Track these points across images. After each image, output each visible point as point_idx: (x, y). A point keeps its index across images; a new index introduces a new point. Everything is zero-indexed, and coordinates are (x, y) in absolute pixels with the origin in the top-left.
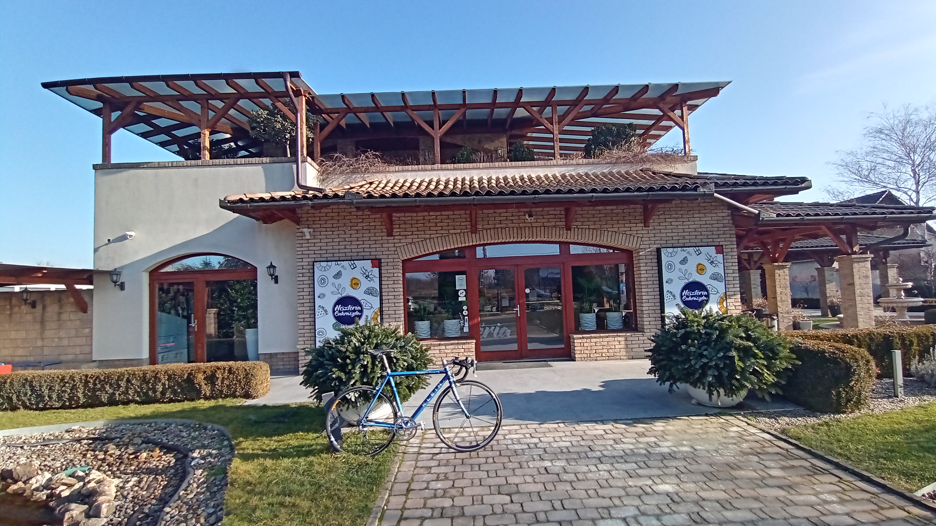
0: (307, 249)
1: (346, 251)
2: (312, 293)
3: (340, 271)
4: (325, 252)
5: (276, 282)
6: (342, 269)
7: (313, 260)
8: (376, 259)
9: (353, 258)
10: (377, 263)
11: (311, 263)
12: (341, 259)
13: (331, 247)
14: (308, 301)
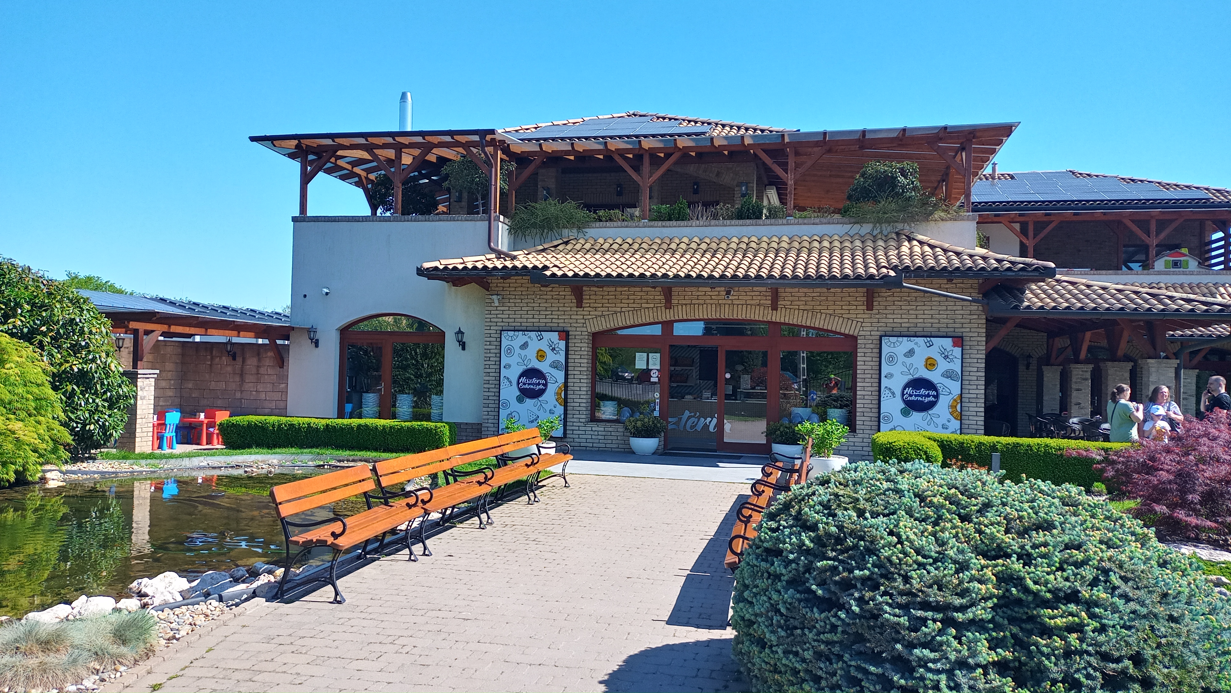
0: (495, 316)
1: (534, 320)
2: (498, 363)
3: (527, 342)
4: (512, 320)
5: (464, 349)
6: (529, 340)
7: (500, 328)
8: (564, 331)
9: (541, 329)
10: (565, 335)
11: (498, 332)
12: (528, 328)
13: (519, 316)
14: (494, 370)
